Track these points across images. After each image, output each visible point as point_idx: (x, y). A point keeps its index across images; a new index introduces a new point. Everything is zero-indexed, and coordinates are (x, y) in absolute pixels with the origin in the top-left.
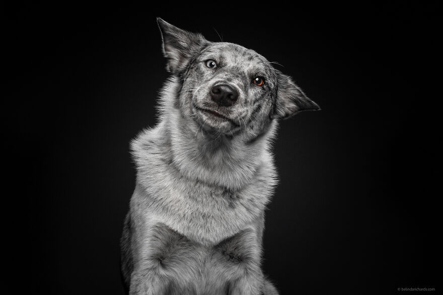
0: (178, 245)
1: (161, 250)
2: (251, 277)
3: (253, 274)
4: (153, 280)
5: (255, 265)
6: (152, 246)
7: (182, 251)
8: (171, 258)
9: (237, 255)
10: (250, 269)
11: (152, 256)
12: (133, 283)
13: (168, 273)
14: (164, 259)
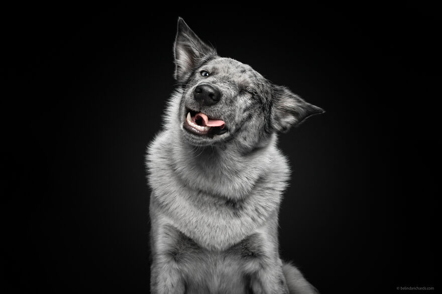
13: (180, 267)
14: (176, 255)
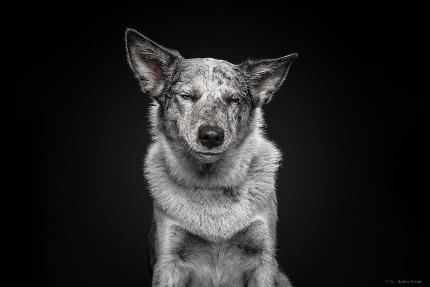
0: (195, 240)
1: (180, 244)
2: (266, 267)
3: (268, 264)
4: (174, 271)
5: (268, 257)
6: (172, 242)
7: (199, 245)
8: (190, 251)
9: (252, 247)
10: (264, 260)
11: (172, 251)
12: (155, 274)
13: (187, 265)
14: (183, 252)
